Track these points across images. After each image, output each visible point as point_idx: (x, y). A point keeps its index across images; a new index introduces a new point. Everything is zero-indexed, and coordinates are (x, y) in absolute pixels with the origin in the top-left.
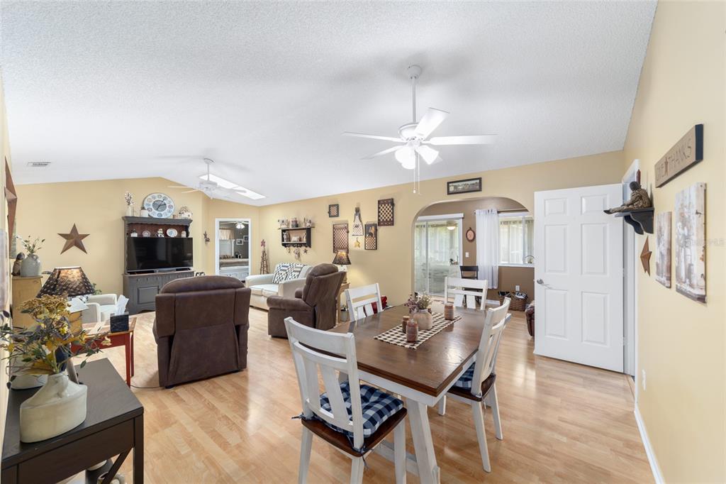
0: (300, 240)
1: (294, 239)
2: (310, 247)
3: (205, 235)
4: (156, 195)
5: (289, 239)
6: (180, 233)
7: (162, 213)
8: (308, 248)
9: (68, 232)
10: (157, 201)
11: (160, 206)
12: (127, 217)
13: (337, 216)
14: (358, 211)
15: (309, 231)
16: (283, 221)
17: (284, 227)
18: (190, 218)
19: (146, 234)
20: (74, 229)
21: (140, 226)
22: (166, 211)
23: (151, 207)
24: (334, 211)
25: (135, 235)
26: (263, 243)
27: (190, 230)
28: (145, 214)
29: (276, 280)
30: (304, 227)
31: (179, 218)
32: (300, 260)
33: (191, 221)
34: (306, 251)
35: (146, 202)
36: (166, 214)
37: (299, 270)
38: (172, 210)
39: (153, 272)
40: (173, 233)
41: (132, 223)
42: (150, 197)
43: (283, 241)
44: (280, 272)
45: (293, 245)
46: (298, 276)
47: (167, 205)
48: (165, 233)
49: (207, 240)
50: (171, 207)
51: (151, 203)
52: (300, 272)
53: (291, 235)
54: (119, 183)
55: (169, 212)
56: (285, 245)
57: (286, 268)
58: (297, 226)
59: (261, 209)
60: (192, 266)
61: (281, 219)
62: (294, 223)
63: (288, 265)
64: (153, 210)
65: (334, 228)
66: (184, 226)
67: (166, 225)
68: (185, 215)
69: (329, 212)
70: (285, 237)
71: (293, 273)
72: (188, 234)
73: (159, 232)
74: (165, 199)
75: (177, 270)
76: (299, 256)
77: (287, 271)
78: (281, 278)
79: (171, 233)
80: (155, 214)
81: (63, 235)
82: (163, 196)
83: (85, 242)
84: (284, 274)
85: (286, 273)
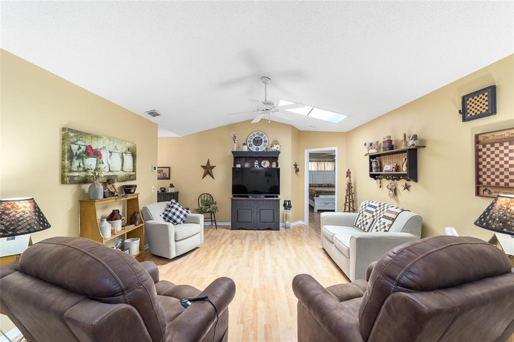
0: (397, 168)
1: (388, 167)
2: (416, 181)
3: (296, 165)
4: (255, 133)
5: (380, 168)
6: (271, 163)
7: (259, 147)
8: (411, 183)
9: (205, 164)
10: (256, 138)
11: (258, 142)
12: (234, 152)
13: (490, 112)
15: (412, 153)
16: (371, 144)
17: (373, 151)
18: (278, 149)
19: (247, 165)
20: (208, 162)
21: (244, 159)
22: (262, 145)
23: (252, 143)
24: (479, 105)
25: (239, 166)
26: (348, 174)
27: (279, 161)
28: (245, 149)
29: (358, 223)
30: (403, 147)
31: (271, 150)
32: (397, 201)
33: (279, 152)
34: (407, 187)
35: (249, 139)
36: (262, 148)
37: (393, 216)
38: (267, 144)
39: (247, 197)
40: (266, 164)
41: (238, 157)
42: (251, 135)
43: (371, 170)
44: (365, 213)
45: (387, 176)
46: (390, 226)
47: (263, 140)
48: (260, 164)
49: (297, 170)
50: (265, 141)
51: (252, 140)
52: (394, 220)
53: (383, 163)
54: (232, 126)
55: (264, 146)
56: (372, 176)
57: (373, 210)
58: (392, 147)
60: (279, 194)
61: (369, 141)
62: (387, 144)
63: (377, 205)
64: (253, 145)
65: (477, 142)
66: (273, 157)
67: (261, 157)
68: (275, 148)
69: (464, 111)
70: (374, 165)
71: (383, 220)
72: (277, 165)
73: (255, 163)
74: (262, 135)
75: (266, 197)
76: (395, 194)
77: (375, 214)
78: (365, 223)
79: (264, 164)
80: (254, 148)
81: (203, 167)
82: (260, 133)
83: (213, 171)
84: (369, 218)
85: (373, 216)
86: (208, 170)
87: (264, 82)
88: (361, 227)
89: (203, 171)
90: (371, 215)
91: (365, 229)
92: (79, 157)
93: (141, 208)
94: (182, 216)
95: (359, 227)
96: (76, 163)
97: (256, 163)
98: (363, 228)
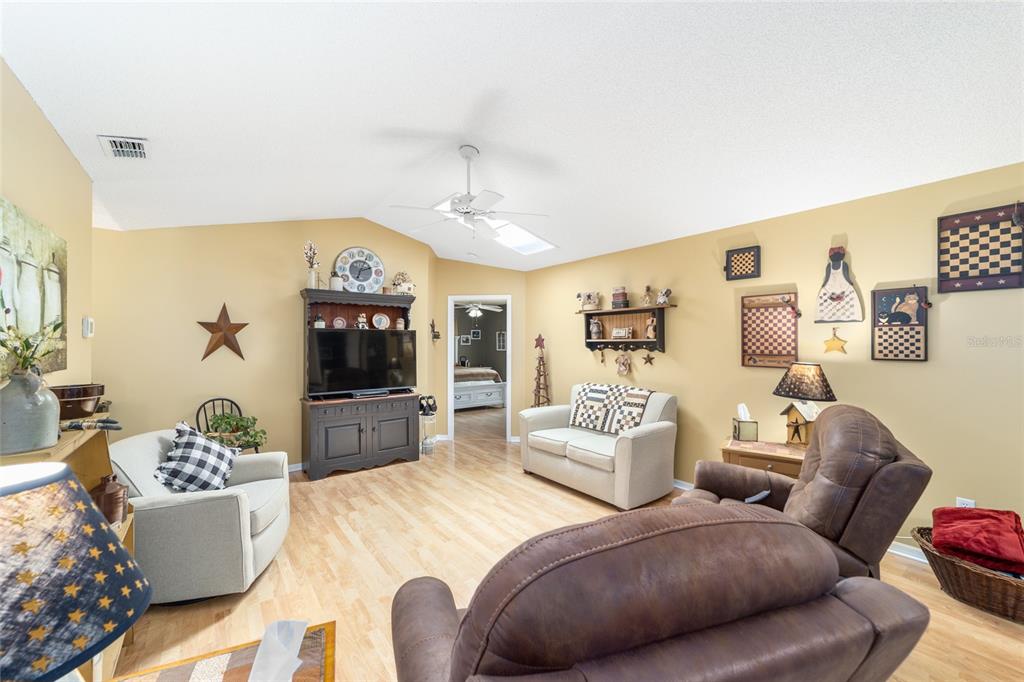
0: (634, 334)
1: (617, 332)
2: (664, 351)
3: (433, 326)
4: (355, 251)
5: (602, 333)
6: (394, 321)
7: (364, 284)
8: (655, 354)
9: (213, 318)
10: (356, 262)
11: (361, 271)
12: (308, 291)
13: (756, 274)
14: (838, 257)
15: (659, 313)
16: (589, 297)
17: (589, 308)
18: (411, 292)
19: (340, 324)
20: (224, 312)
21: (328, 309)
22: (371, 280)
23: (348, 273)
24: (744, 264)
25: (320, 325)
26: (540, 342)
27: (411, 315)
28: (338, 285)
29: (579, 419)
30: (646, 305)
31: (393, 293)
32: (632, 380)
33: (412, 299)
34: (649, 360)
35: (339, 264)
36: (372, 287)
37: (642, 401)
38: (381, 279)
39: (350, 396)
40: (382, 322)
41: (317, 303)
42: (345, 254)
43: (589, 335)
44: (589, 403)
45: (615, 346)
46: (641, 415)
47: (374, 269)
48: (370, 322)
49: (436, 336)
50: (378, 273)
51: (348, 266)
52: (644, 406)
53: (607, 326)
54: (295, 227)
55: (377, 282)
56: (592, 346)
57: (603, 396)
58: (627, 304)
59: (532, 277)
60: (415, 384)
61: (585, 292)
62: (621, 300)
63: (605, 388)
64: (351, 279)
65: (743, 306)
66: (400, 309)
67: (372, 306)
68: (403, 288)
69: (727, 269)
70: (594, 329)
71: (626, 409)
72: (407, 325)
73: (360, 320)
74: (370, 257)
75: (392, 392)
77: (606, 402)
78: (593, 417)
79: (380, 322)
80: (354, 286)
81: (205, 325)
82: (366, 252)
83: (241, 337)
84: (600, 409)
85: (605, 406)
86: (224, 333)
87: (468, 158)
88: (587, 425)
89: (206, 337)
90: (601, 405)
91: (595, 427)
95: (584, 425)
97: (362, 319)
98: (591, 426)
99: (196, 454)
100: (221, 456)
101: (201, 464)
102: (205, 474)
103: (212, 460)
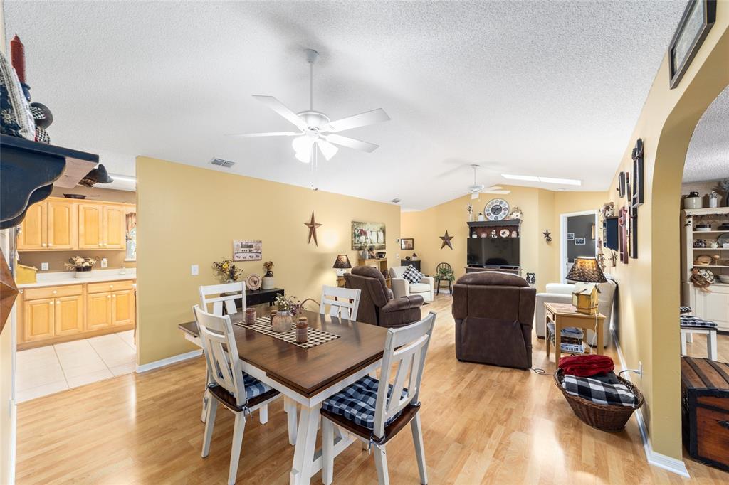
3: (546, 234)
4: (494, 201)
6: (511, 233)
7: (498, 216)
9: (444, 235)
10: (495, 206)
11: (497, 210)
12: (471, 223)
18: (519, 217)
19: (483, 235)
20: (446, 232)
21: (479, 229)
22: (501, 214)
23: (490, 212)
25: (475, 236)
27: (520, 230)
28: (481, 219)
31: (510, 219)
33: (519, 221)
35: (487, 208)
36: (501, 217)
38: (507, 212)
40: (505, 234)
41: (474, 227)
42: (490, 203)
47: (503, 208)
48: (498, 233)
49: (549, 239)
50: (505, 209)
51: (490, 209)
55: (504, 214)
60: (519, 265)
64: (492, 214)
66: (514, 226)
67: (498, 226)
68: (514, 216)
72: (518, 235)
73: (493, 233)
74: (501, 203)
75: (503, 268)
79: (503, 234)
80: (492, 218)
81: (441, 238)
82: (500, 200)
83: (451, 241)
86: (446, 240)
87: (475, 169)
89: (442, 242)
92: (358, 236)
93: (389, 269)
94: (417, 277)
96: (357, 239)
97: (494, 233)
99: (411, 272)
100: (416, 275)
101: (411, 275)
102: (411, 278)
103: (414, 275)
